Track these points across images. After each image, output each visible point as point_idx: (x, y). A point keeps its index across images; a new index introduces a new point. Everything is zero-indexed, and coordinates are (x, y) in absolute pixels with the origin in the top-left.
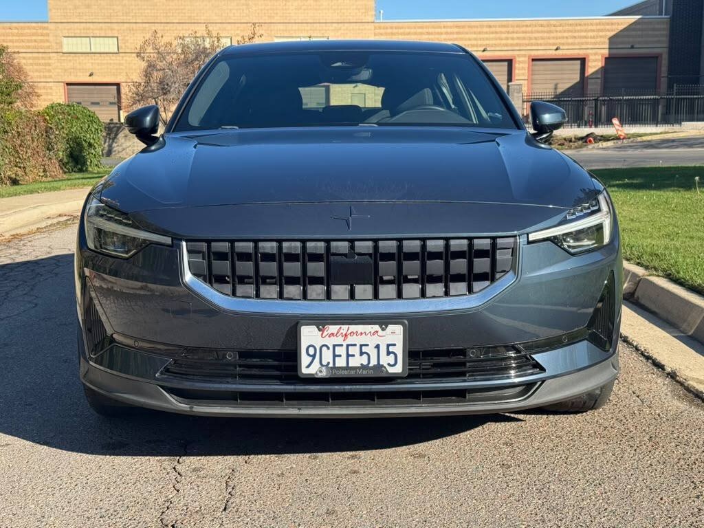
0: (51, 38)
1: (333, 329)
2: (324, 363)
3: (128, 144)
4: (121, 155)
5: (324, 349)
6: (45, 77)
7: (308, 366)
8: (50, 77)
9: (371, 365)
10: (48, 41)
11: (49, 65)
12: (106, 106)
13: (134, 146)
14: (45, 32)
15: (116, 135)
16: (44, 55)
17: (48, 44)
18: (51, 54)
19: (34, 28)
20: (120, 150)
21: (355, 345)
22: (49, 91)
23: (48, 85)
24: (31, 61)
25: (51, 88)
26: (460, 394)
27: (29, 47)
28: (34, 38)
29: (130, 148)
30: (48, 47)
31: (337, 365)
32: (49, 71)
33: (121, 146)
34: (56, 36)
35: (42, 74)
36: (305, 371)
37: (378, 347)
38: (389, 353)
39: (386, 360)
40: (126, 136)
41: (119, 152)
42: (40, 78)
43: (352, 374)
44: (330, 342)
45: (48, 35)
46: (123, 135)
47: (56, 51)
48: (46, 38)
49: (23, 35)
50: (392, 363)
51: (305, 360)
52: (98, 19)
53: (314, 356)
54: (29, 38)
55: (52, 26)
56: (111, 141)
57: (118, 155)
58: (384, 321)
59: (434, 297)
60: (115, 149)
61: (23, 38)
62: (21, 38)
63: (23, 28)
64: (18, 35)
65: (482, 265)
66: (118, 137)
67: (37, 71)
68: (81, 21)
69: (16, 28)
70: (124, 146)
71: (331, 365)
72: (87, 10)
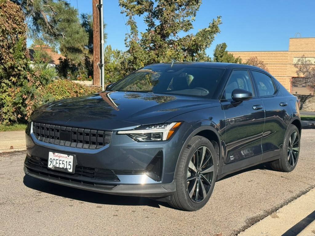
0: (289, 58)
1: (56, 154)
2: (54, 165)
3: (310, 105)
4: (306, 109)
5: (54, 160)
6: (283, 74)
7: (50, 165)
8: (286, 74)
9: (65, 168)
10: (287, 59)
11: (286, 69)
12: (301, 87)
13: (312, 106)
14: (286, 55)
15: (305, 100)
16: (285, 65)
17: (287, 60)
18: (287, 65)
19: (282, 54)
20: (306, 107)
21: (61, 160)
22: (284, 80)
23: (284, 78)
24: (279, 68)
25: (285, 79)
26: (92, 183)
27: (278, 62)
28: (281, 58)
29: (311, 107)
30: (287, 62)
31: (57, 166)
32: (286, 72)
33: (307, 105)
34: (291, 57)
35: (282, 73)
36: (49, 166)
37: (67, 162)
38: (69, 165)
39: (68, 167)
40: (309, 101)
41: (305, 108)
42: (281, 75)
43: (59, 170)
44: (56, 158)
45: (287, 56)
46: (308, 101)
47: (290, 63)
48: (287, 58)
49: (277, 56)
50: (70, 168)
51: (49, 163)
52: (311, 49)
53: (51, 162)
54: (279, 58)
55: (289, 53)
56: (302, 103)
57: (305, 110)
58: (69, 153)
59: (85, 148)
60: (303, 107)
61: (277, 58)
62: (276, 58)
63: (277, 54)
64: (274, 57)
65: (100, 139)
66: (306, 101)
67: (280, 72)
68: (303, 50)
69: (274, 54)
70: (308, 105)
71: (55, 166)
72: (306, 46)
